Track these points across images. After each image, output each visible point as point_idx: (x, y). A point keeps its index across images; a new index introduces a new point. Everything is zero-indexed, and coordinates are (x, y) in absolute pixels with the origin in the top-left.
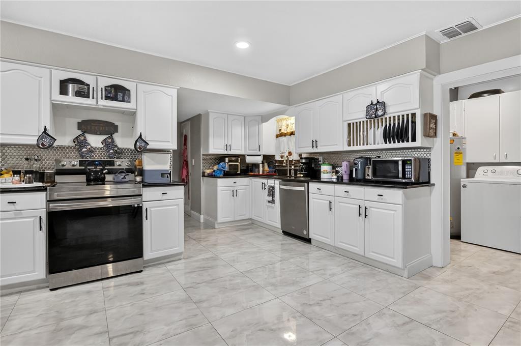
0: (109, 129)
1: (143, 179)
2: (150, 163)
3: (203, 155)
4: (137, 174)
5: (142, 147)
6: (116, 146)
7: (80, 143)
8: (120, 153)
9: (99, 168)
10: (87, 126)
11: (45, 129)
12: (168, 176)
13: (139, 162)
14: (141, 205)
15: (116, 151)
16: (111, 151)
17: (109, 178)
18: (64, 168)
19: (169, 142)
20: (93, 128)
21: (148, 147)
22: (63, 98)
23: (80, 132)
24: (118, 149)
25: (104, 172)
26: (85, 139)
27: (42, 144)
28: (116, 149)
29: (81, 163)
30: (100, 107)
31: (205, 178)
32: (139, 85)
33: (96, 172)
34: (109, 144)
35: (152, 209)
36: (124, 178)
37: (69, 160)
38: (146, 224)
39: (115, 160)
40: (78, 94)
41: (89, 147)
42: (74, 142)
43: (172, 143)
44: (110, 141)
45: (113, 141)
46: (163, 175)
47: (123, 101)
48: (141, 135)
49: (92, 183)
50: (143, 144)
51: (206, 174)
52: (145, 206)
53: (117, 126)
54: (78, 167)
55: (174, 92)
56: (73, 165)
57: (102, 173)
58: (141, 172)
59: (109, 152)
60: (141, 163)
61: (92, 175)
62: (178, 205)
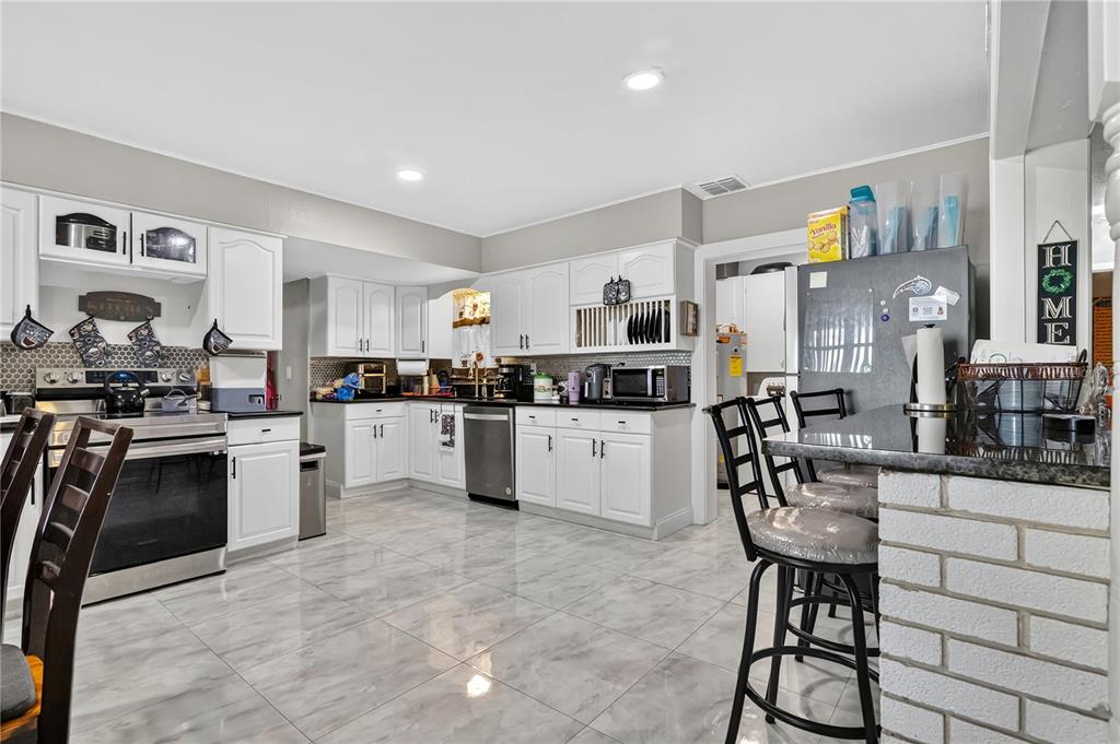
0: (139, 308)
1: (211, 405)
2: (226, 376)
3: (312, 359)
4: (200, 395)
5: (215, 344)
6: (158, 343)
7: (83, 337)
8: (165, 356)
9: (133, 385)
10: (98, 304)
11: (28, 312)
12: (260, 400)
13: (203, 374)
14: (225, 452)
15: (158, 352)
16: (149, 353)
17: (149, 403)
18: (54, 386)
19: (267, 336)
20: (110, 307)
21: (231, 346)
22: (61, 250)
23: (83, 316)
24: (163, 348)
25: (142, 393)
26: (96, 331)
27: (26, 341)
28: (158, 348)
29: (90, 377)
30: (139, 269)
31: (315, 404)
32: (213, 230)
33: (127, 394)
34: (144, 340)
35: (243, 460)
36: (183, 404)
37: (66, 370)
38: (233, 486)
39: (159, 370)
40: (93, 243)
41: (104, 345)
42: (72, 335)
43: (273, 338)
44: (145, 332)
45: (151, 334)
46: (251, 398)
47: (180, 259)
48: (215, 324)
49: (120, 415)
50: (222, 341)
51: (319, 397)
52: (231, 453)
53: (159, 304)
54: (83, 384)
55: (277, 245)
56: (75, 381)
57: (139, 396)
58: (209, 394)
59: (143, 354)
60: (206, 375)
61: (120, 400)
62: (289, 451)
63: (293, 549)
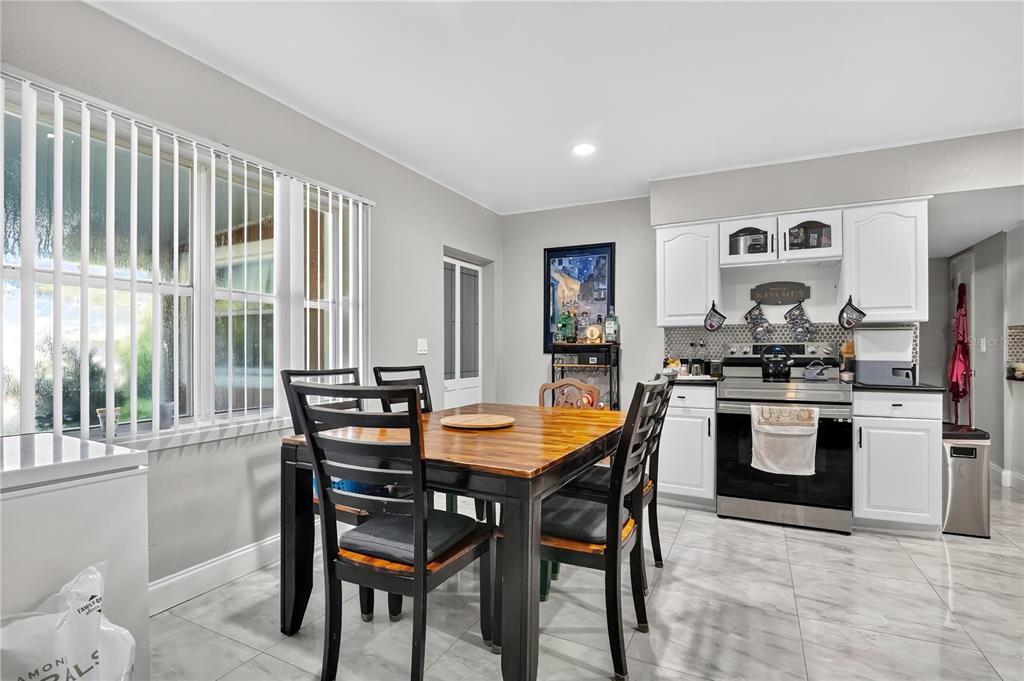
0: (794, 293)
1: (855, 377)
2: (868, 350)
3: (1010, 328)
4: (843, 366)
5: (853, 321)
6: (807, 321)
7: (754, 319)
8: (813, 332)
9: (781, 357)
10: (765, 294)
11: (714, 305)
12: (907, 374)
13: (848, 347)
14: (849, 421)
15: (807, 328)
16: (800, 330)
17: (795, 372)
18: (733, 356)
19: (909, 307)
20: (771, 295)
21: (865, 320)
22: (734, 259)
23: (754, 304)
24: (811, 325)
25: (789, 363)
26: (761, 314)
27: (711, 325)
28: (807, 325)
29: (756, 349)
30: (783, 262)
31: (1015, 383)
32: (846, 212)
33: (777, 363)
34: (796, 319)
35: (871, 431)
36: (821, 373)
37: (740, 344)
38: (859, 456)
39: (805, 343)
40: (753, 249)
41: (765, 325)
42: (746, 319)
43: (916, 309)
44: (797, 313)
45: (802, 313)
46: (896, 371)
47: (819, 245)
48: (850, 300)
49: (771, 379)
50: (855, 315)
51: (1018, 374)
52: (857, 423)
53: (809, 288)
54: (751, 355)
55: (920, 210)
56: (745, 353)
57: (785, 365)
58: (852, 365)
59: (795, 330)
60: (851, 348)
61: (771, 368)
62: (927, 431)
63: (933, 540)
